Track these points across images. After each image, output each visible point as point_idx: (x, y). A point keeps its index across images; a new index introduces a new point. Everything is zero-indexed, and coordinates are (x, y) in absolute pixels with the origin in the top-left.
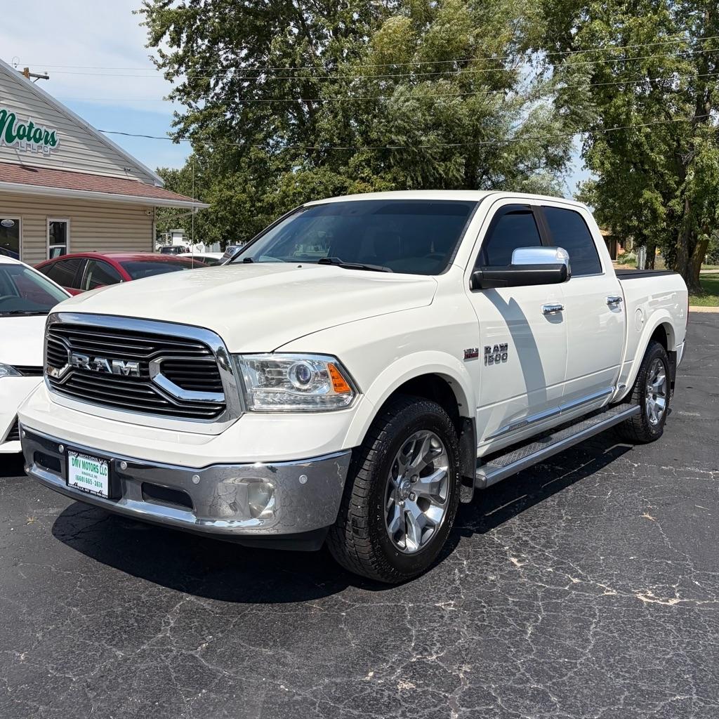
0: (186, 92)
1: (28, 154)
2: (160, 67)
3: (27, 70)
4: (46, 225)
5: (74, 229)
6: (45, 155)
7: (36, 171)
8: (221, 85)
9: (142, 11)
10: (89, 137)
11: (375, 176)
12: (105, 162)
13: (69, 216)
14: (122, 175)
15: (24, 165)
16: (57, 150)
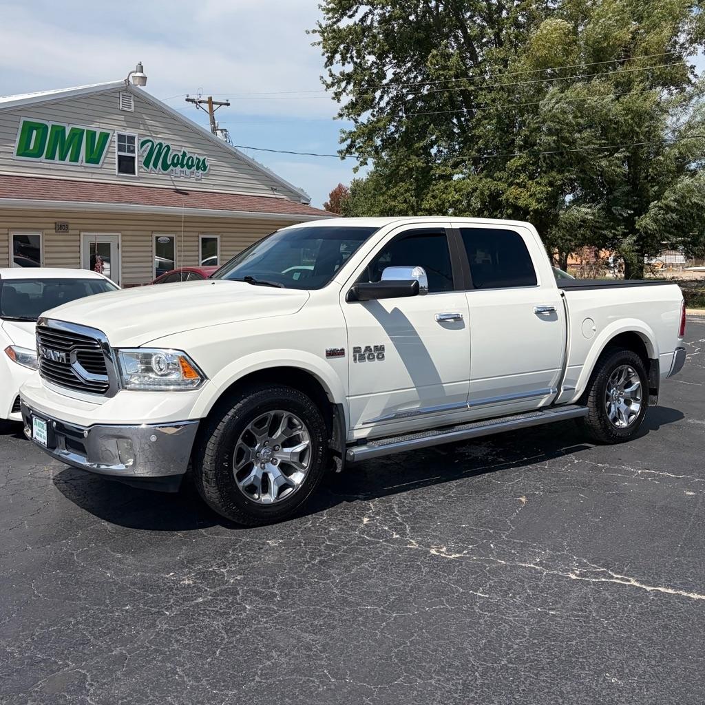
0: (354, 108)
1: (182, 179)
2: (328, 86)
3: (210, 99)
4: (198, 241)
5: (224, 244)
6: (197, 179)
7: (187, 194)
8: (386, 99)
9: (314, 31)
10: (238, 161)
11: (531, 182)
12: (253, 183)
13: (220, 232)
14: (270, 194)
15: (177, 190)
16: (208, 174)
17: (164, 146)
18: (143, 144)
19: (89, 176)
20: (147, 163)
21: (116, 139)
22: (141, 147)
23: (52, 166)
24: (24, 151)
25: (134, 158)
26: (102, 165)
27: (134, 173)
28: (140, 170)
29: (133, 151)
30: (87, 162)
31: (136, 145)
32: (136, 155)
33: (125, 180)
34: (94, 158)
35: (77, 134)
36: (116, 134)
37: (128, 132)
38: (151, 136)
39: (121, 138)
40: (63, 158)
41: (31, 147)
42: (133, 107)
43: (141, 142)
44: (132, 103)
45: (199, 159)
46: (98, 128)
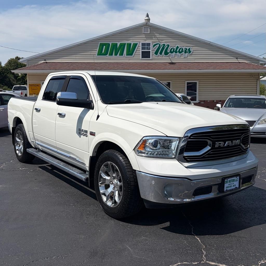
1: (176, 58)
4: (185, 84)
6: (184, 57)
10: (212, 47)
13: (198, 80)
15: (173, 63)
16: (191, 55)
17: (166, 45)
18: (154, 46)
19: (128, 60)
20: (156, 53)
21: (141, 45)
22: (154, 47)
23: (111, 58)
24: (100, 53)
25: (150, 51)
26: (134, 56)
27: (150, 58)
28: (153, 56)
29: (150, 49)
30: (127, 55)
31: (151, 46)
32: (151, 51)
33: (146, 61)
34: (130, 53)
35: (123, 46)
36: (141, 43)
37: (147, 42)
38: (159, 42)
39: (143, 44)
40: (116, 55)
41: (103, 52)
42: (149, 32)
43: (153, 45)
44: (149, 30)
45: (186, 49)
46: (132, 42)
